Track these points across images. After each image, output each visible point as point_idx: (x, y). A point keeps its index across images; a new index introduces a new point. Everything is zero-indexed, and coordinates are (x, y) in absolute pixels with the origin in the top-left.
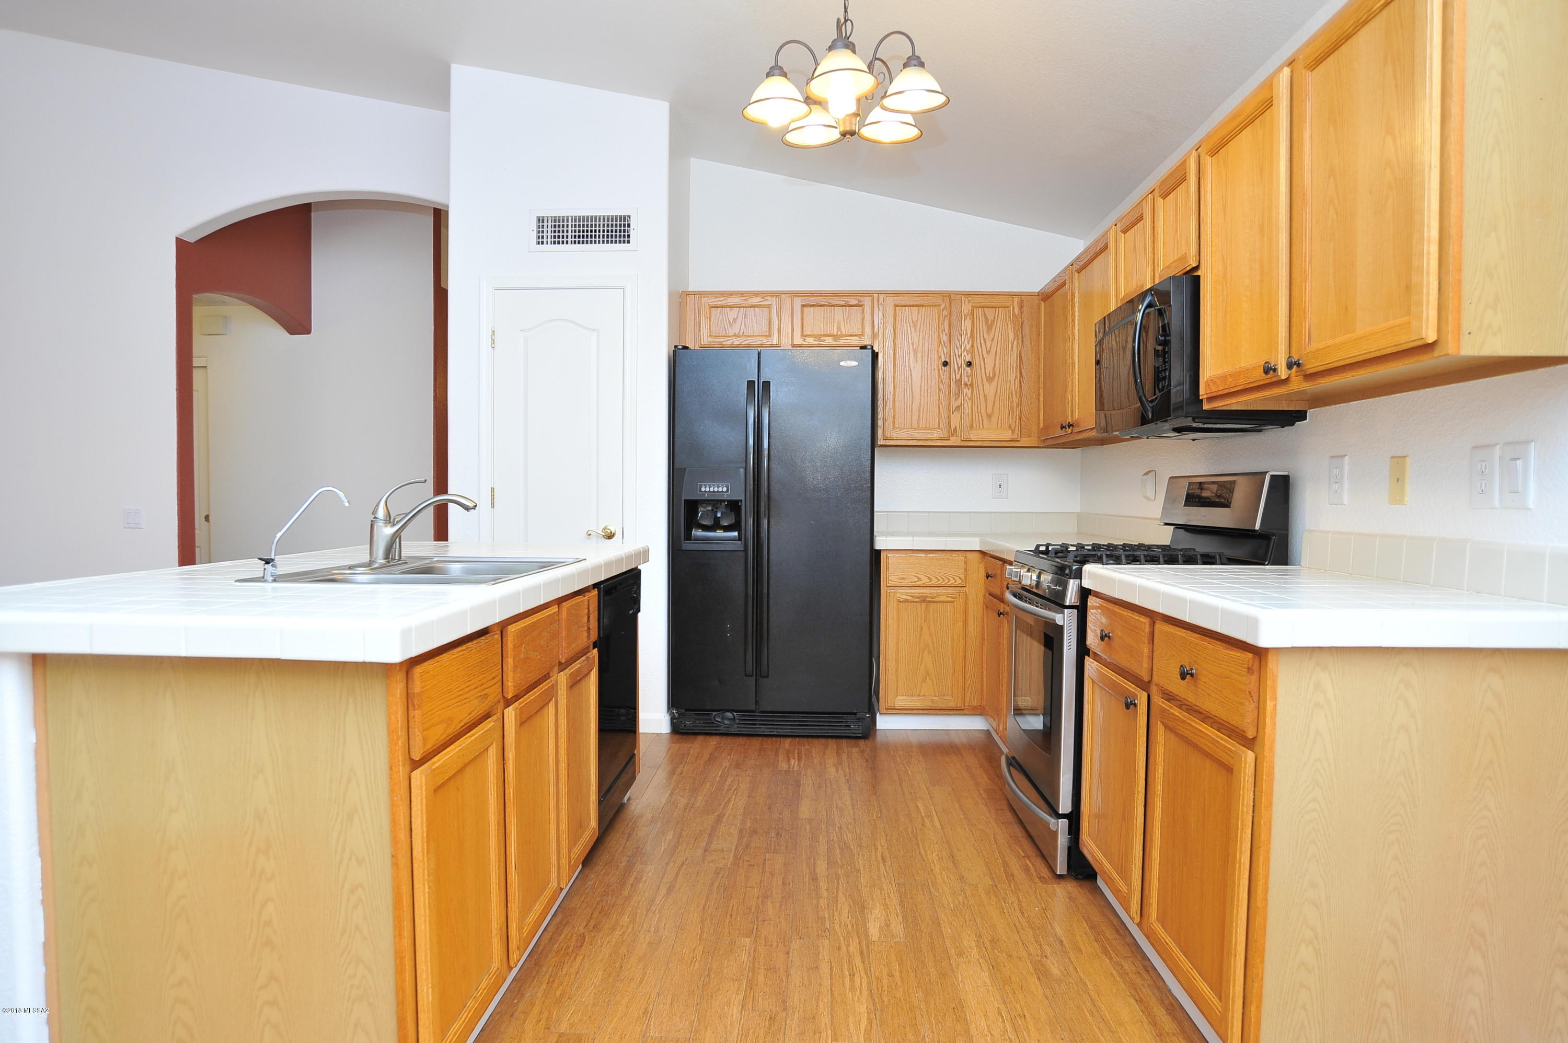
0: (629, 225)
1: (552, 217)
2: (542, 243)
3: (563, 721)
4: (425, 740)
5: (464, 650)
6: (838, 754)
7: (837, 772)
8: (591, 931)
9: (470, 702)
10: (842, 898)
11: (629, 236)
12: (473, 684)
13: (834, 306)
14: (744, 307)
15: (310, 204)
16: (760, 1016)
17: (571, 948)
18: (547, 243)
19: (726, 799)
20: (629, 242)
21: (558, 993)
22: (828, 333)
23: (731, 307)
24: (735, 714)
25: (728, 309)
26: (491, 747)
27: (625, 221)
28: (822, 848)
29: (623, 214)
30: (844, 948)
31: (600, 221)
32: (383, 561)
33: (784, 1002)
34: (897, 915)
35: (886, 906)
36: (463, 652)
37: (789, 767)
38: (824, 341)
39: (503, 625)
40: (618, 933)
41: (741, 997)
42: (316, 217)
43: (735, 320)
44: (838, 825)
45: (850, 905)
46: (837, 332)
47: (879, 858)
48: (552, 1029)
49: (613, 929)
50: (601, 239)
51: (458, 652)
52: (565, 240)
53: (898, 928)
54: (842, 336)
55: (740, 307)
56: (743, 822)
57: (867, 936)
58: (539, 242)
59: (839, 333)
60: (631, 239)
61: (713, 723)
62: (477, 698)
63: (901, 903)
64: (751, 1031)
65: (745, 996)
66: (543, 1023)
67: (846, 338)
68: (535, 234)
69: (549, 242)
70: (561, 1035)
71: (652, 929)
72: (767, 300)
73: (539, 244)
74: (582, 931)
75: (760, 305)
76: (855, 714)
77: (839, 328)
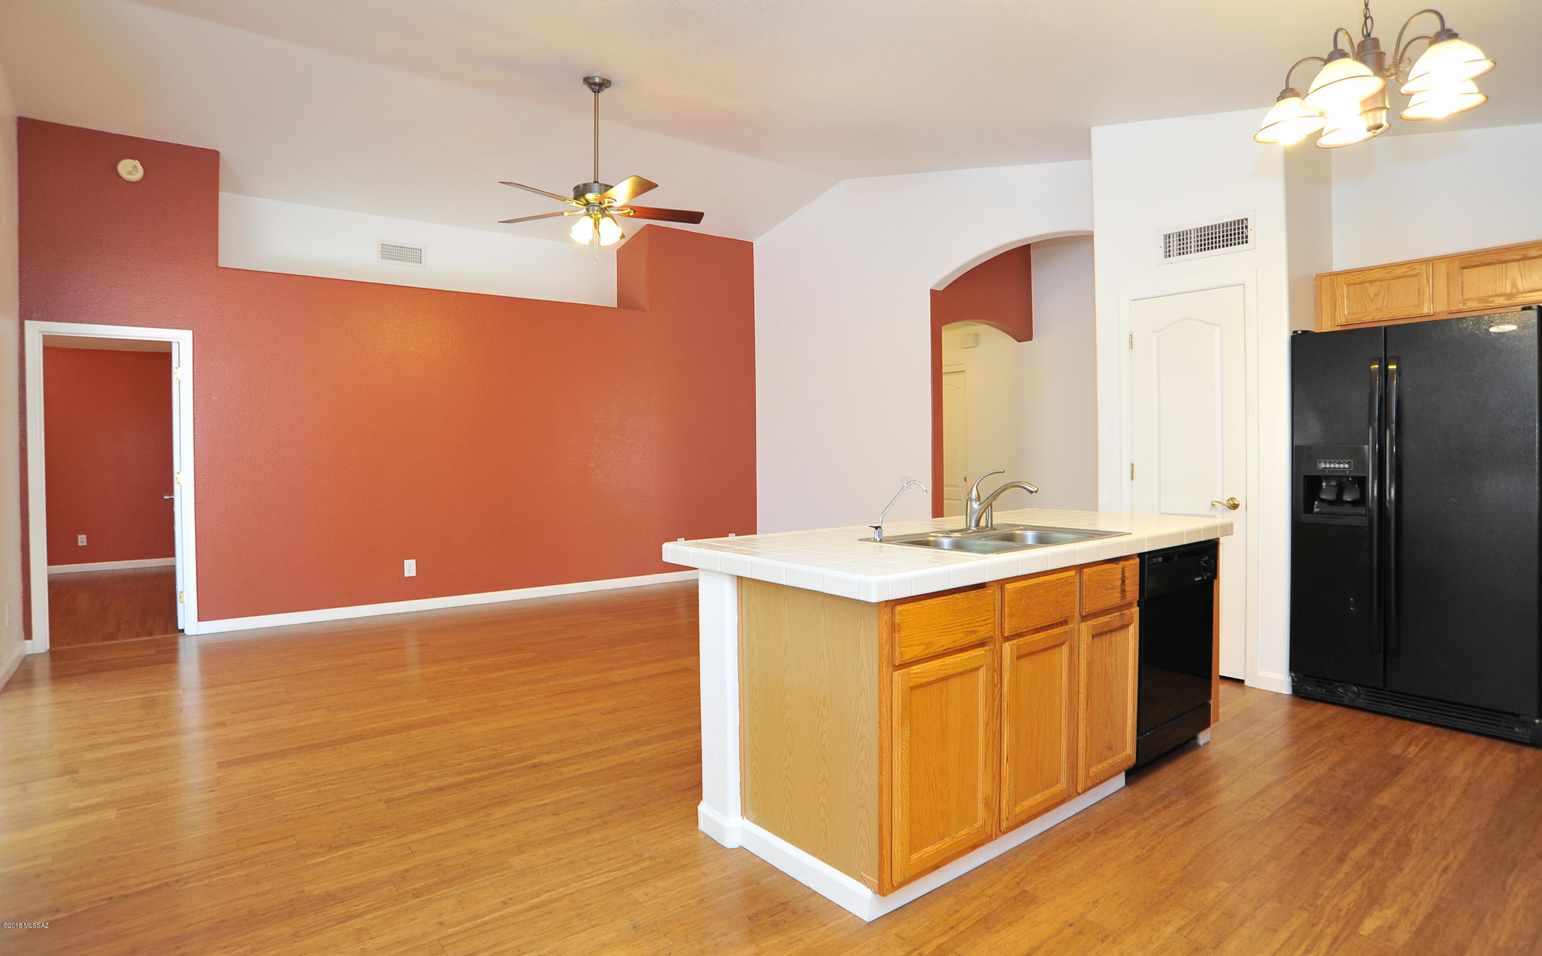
0: (1246, 227)
1: (1176, 233)
2: (1170, 256)
3: (1083, 661)
4: (902, 654)
5: (949, 599)
6: (1482, 755)
7: (1463, 771)
8: (1098, 833)
9: (954, 634)
10: (1357, 886)
11: (1247, 237)
12: (959, 622)
13: (1506, 262)
14: (1386, 280)
15: (1030, 244)
16: (1188, 943)
17: (1074, 839)
18: (1174, 256)
19: (1305, 765)
20: (1247, 242)
21: (1042, 865)
22: (1498, 292)
23: (1372, 282)
24: (1360, 688)
25: (1368, 285)
26: (982, 668)
27: (1242, 224)
28: (1375, 836)
29: (1240, 218)
30: (1320, 926)
31: (1219, 228)
32: (974, 529)
33: (1219, 942)
34: (1412, 924)
35: (1405, 911)
36: (948, 600)
37: (1402, 753)
38: (1491, 302)
39: (1002, 583)
40: (1118, 841)
41: (1183, 923)
42: (1033, 253)
43: (1376, 295)
44: (1415, 821)
45: (1361, 895)
46: (1512, 289)
47: (1441, 866)
48: (1021, 886)
49: (1116, 837)
50: (1221, 244)
51: (942, 600)
52: (1185, 251)
53: (1402, 936)
54: (1519, 293)
55: (1381, 281)
56: (1306, 789)
57: (1356, 926)
58: (1167, 256)
59: (1514, 291)
60: (1249, 239)
61: (1334, 692)
62: (963, 632)
63: (1429, 917)
64: (1170, 950)
65: (1187, 924)
66: (1017, 880)
67: (1524, 295)
68: (1162, 250)
69: (1175, 255)
70: (1024, 891)
71: (1148, 848)
72: (1415, 269)
73: (1167, 257)
74: (1091, 830)
75: (1406, 276)
76: (1517, 715)
77: (1514, 285)
